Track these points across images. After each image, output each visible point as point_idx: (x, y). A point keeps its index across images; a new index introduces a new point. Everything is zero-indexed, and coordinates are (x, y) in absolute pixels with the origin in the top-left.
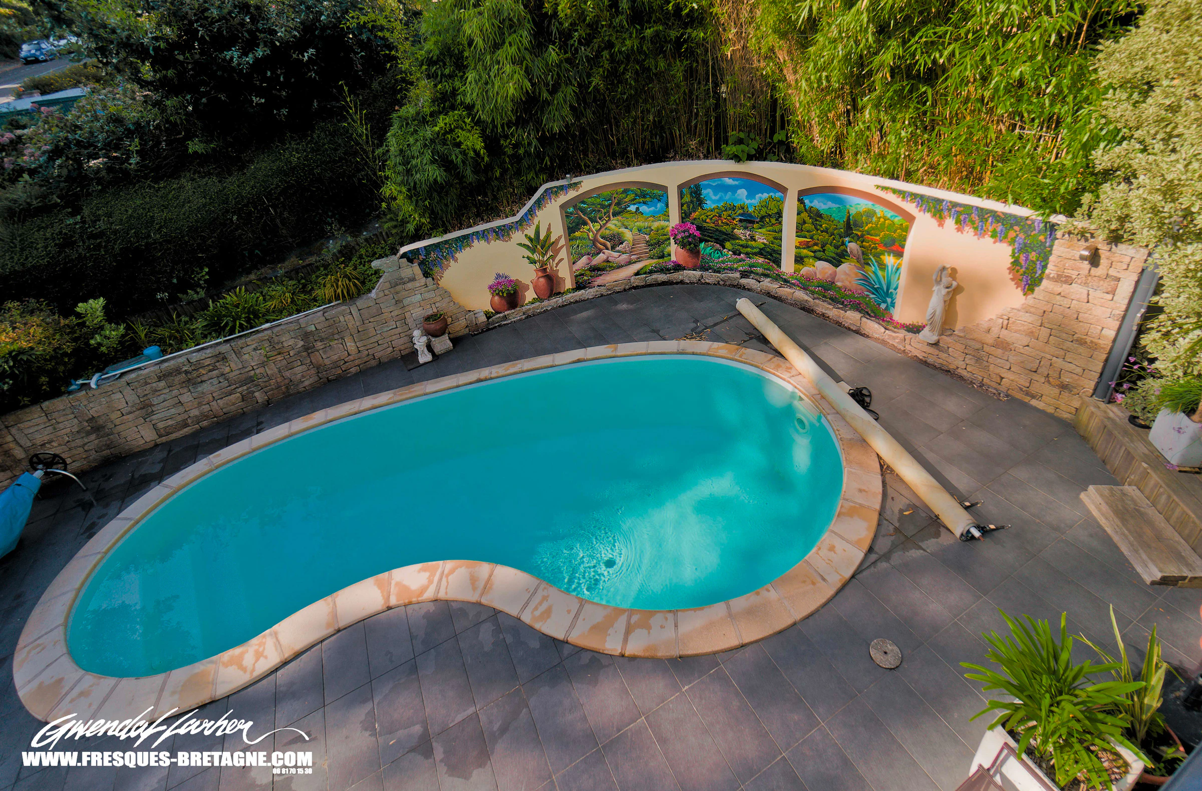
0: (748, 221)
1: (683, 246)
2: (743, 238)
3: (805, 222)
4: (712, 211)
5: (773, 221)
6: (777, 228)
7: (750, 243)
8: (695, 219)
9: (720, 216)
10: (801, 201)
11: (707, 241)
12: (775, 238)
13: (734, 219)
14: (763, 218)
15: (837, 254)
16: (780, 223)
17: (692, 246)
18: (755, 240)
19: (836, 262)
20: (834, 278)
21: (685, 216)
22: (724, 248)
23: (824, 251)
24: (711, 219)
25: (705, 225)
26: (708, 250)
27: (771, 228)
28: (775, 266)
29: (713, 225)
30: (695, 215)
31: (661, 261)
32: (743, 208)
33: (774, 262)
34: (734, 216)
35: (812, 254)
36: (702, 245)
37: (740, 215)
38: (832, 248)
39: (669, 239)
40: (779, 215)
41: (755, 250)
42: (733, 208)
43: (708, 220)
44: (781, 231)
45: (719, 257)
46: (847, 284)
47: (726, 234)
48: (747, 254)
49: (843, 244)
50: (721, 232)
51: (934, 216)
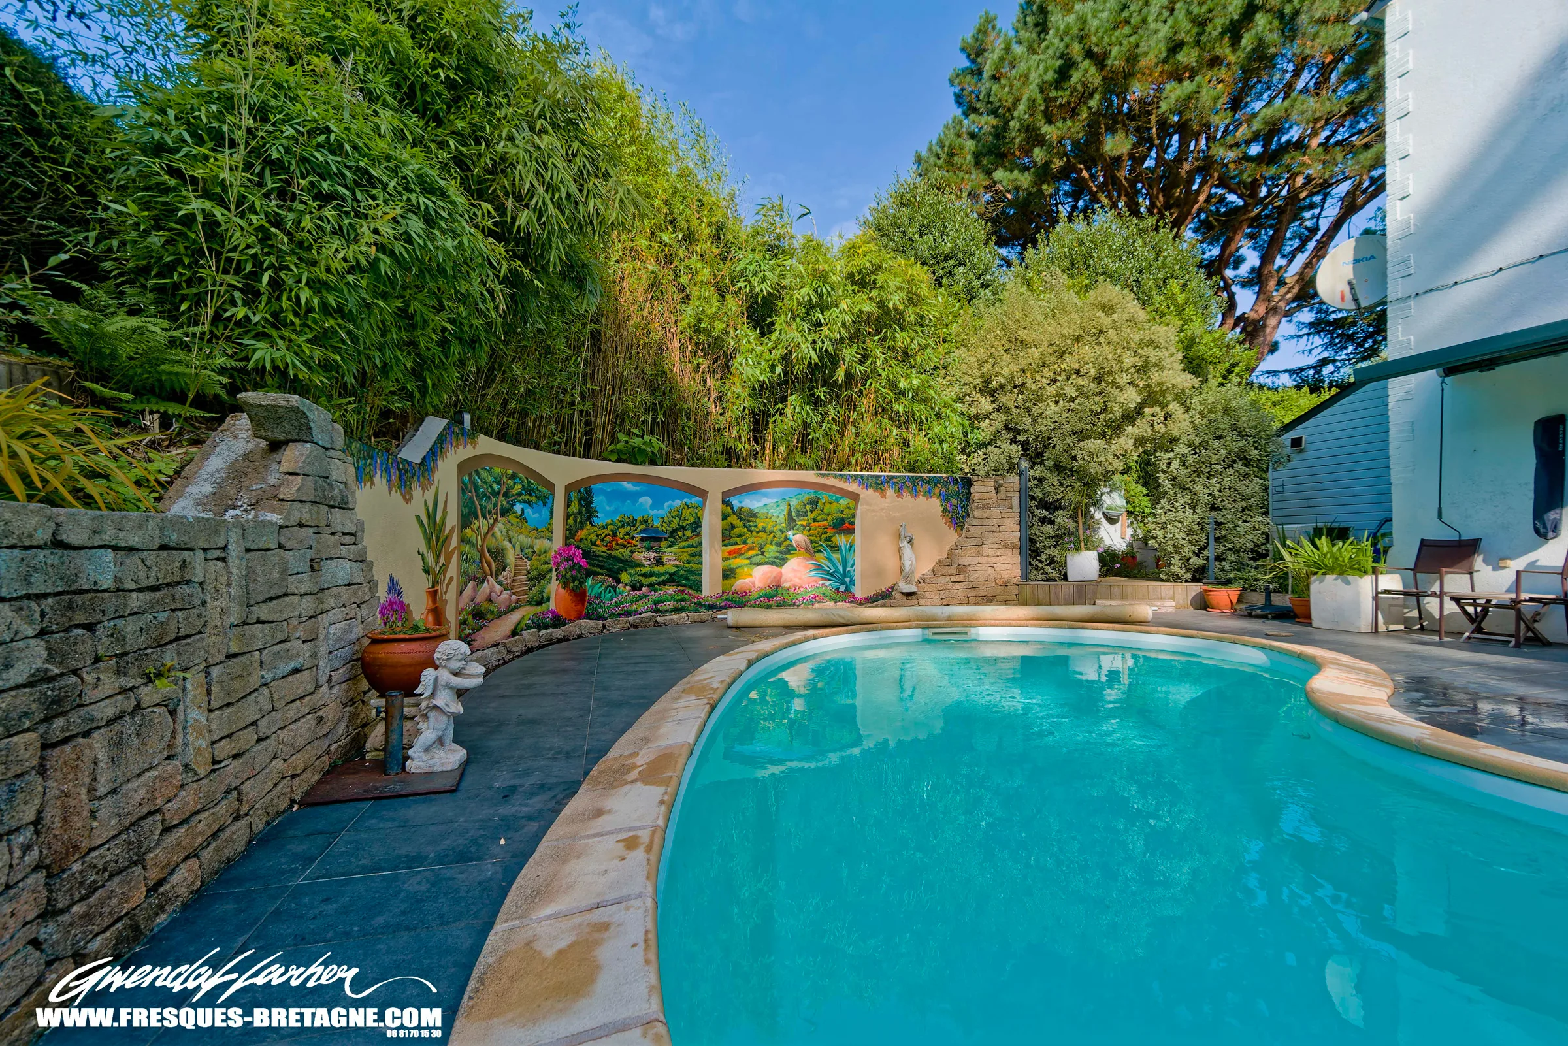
0: (653, 539)
1: (565, 585)
2: (646, 563)
3: (733, 527)
4: (604, 527)
5: (688, 533)
6: (694, 541)
7: (656, 569)
8: (581, 540)
9: (614, 535)
10: (726, 503)
11: (596, 574)
12: (693, 555)
13: (633, 538)
14: (674, 531)
15: (781, 552)
16: (699, 535)
17: (577, 583)
18: (662, 564)
19: (779, 561)
20: (779, 580)
21: (570, 534)
22: (618, 581)
23: (763, 553)
24: (602, 540)
25: (595, 549)
26: (597, 590)
27: (686, 543)
28: (692, 592)
29: (605, 549)
30: (582, 534)
31: (539, 609)
32: (646, 522)
33: (691, 587)
34: (633, 533)
35: (748, 561)
36: (590, 581)
37: (641, 531)
38: (774, 547)
39: (550, 570)
40: (697, 525)
41: (663, 578)
42: (633, 523)
43: (598, 542)
44: (701, 543)
45: (612, 598)
46: (797, 581)
47: (622, 561)
48: (651, 585)
49: (786, 539)
50: (616, 558)
51: (876, 490)
